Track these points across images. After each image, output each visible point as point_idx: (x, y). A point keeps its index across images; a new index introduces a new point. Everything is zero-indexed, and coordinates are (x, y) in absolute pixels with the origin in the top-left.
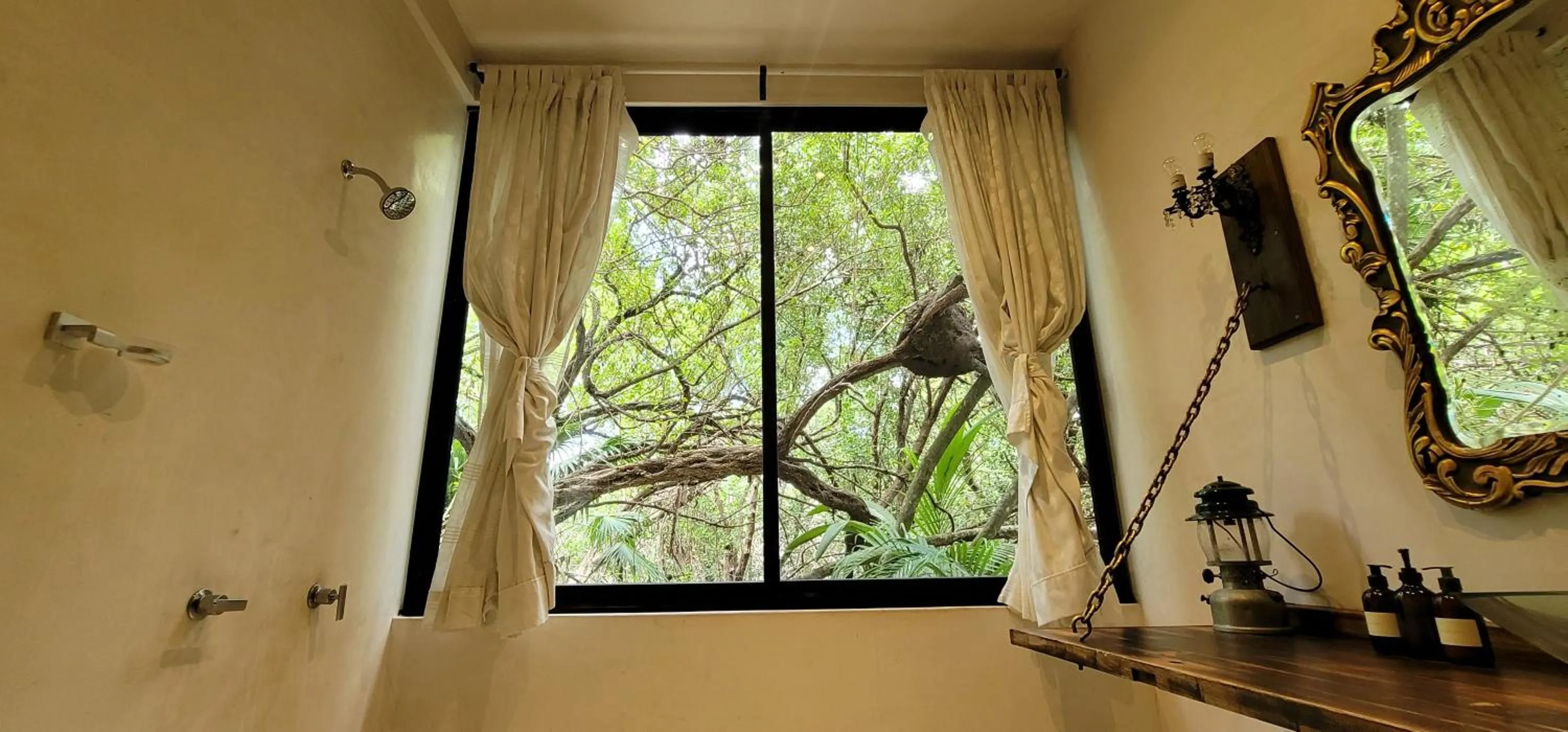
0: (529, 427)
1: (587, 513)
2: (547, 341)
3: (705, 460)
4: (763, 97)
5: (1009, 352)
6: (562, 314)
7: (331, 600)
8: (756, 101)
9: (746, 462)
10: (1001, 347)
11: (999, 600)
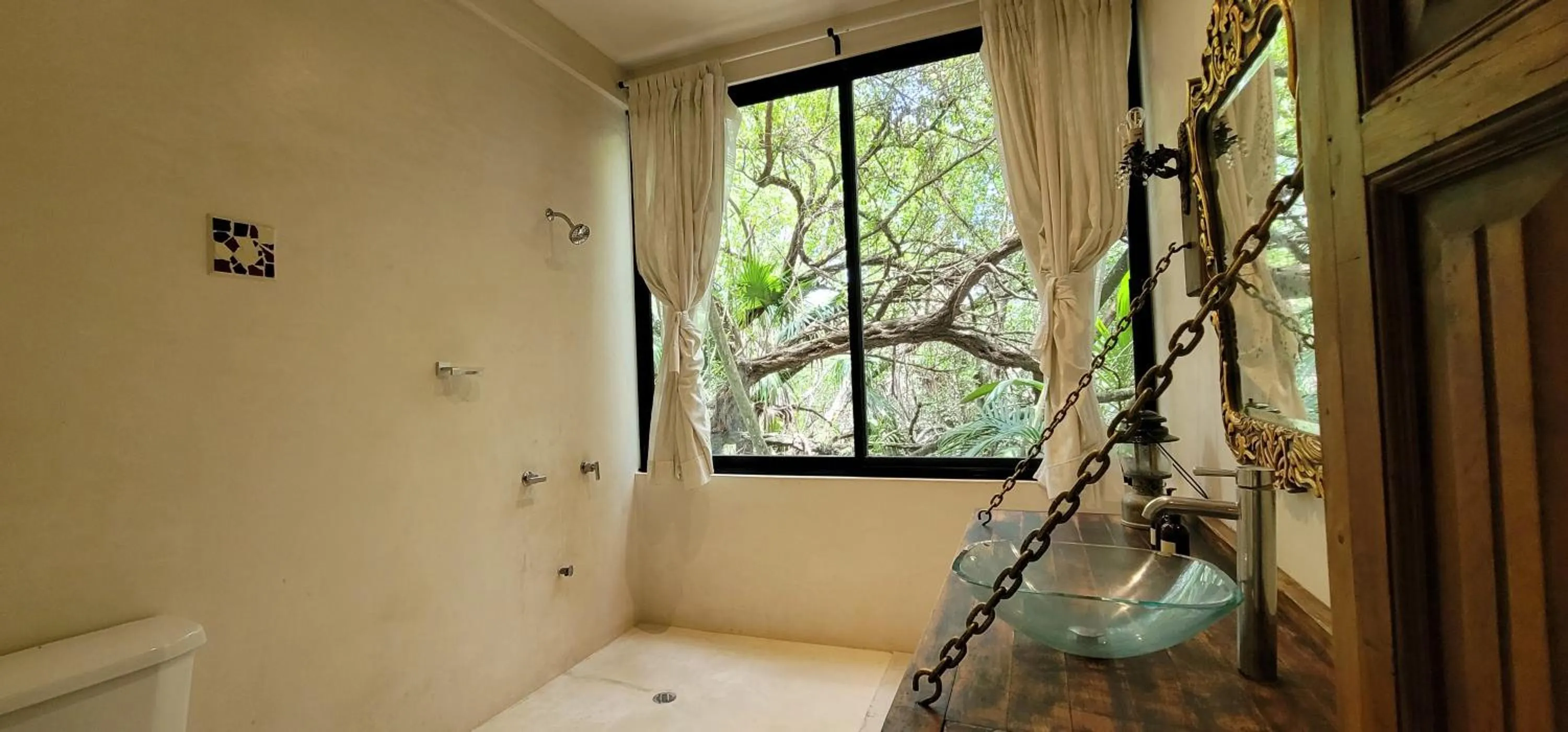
0: (684, 361)
1: (821, 362)
2: (692, 296)
3: (879, 332)
4: (838, 52)
5: (1046, 274)
6: (703, 272)
7: (592, 470)
8: (832, 57)
9: (914, 332)
10: (1040, 270)
11: (1034, 477)
